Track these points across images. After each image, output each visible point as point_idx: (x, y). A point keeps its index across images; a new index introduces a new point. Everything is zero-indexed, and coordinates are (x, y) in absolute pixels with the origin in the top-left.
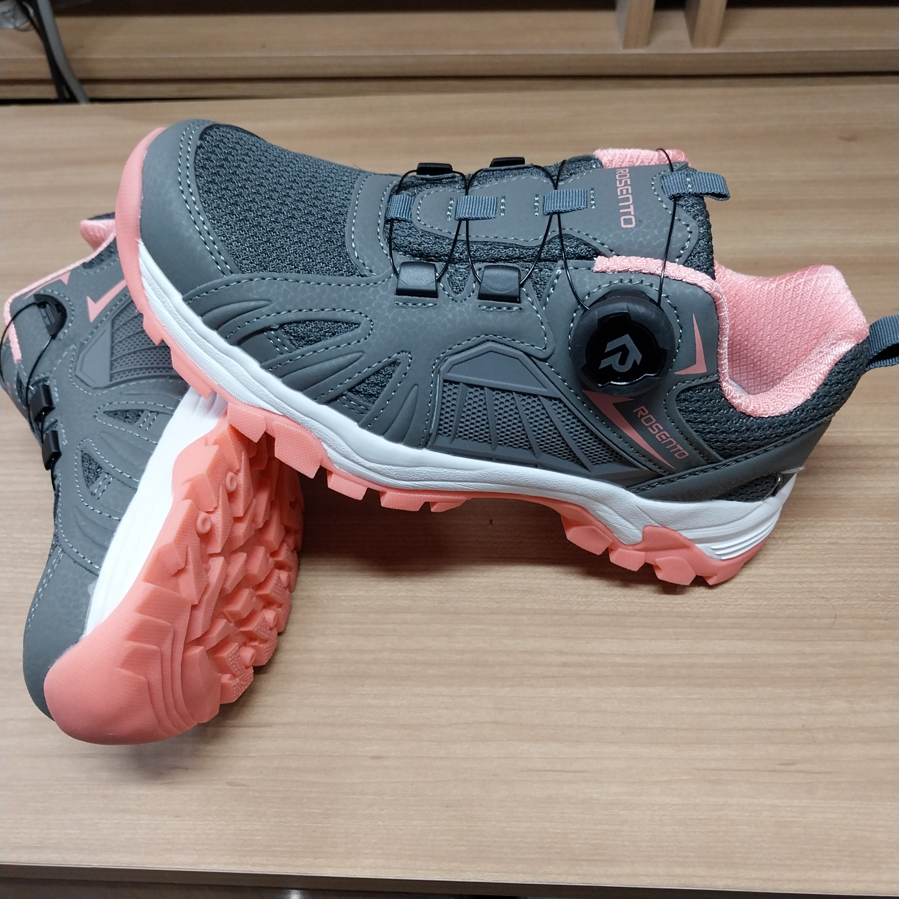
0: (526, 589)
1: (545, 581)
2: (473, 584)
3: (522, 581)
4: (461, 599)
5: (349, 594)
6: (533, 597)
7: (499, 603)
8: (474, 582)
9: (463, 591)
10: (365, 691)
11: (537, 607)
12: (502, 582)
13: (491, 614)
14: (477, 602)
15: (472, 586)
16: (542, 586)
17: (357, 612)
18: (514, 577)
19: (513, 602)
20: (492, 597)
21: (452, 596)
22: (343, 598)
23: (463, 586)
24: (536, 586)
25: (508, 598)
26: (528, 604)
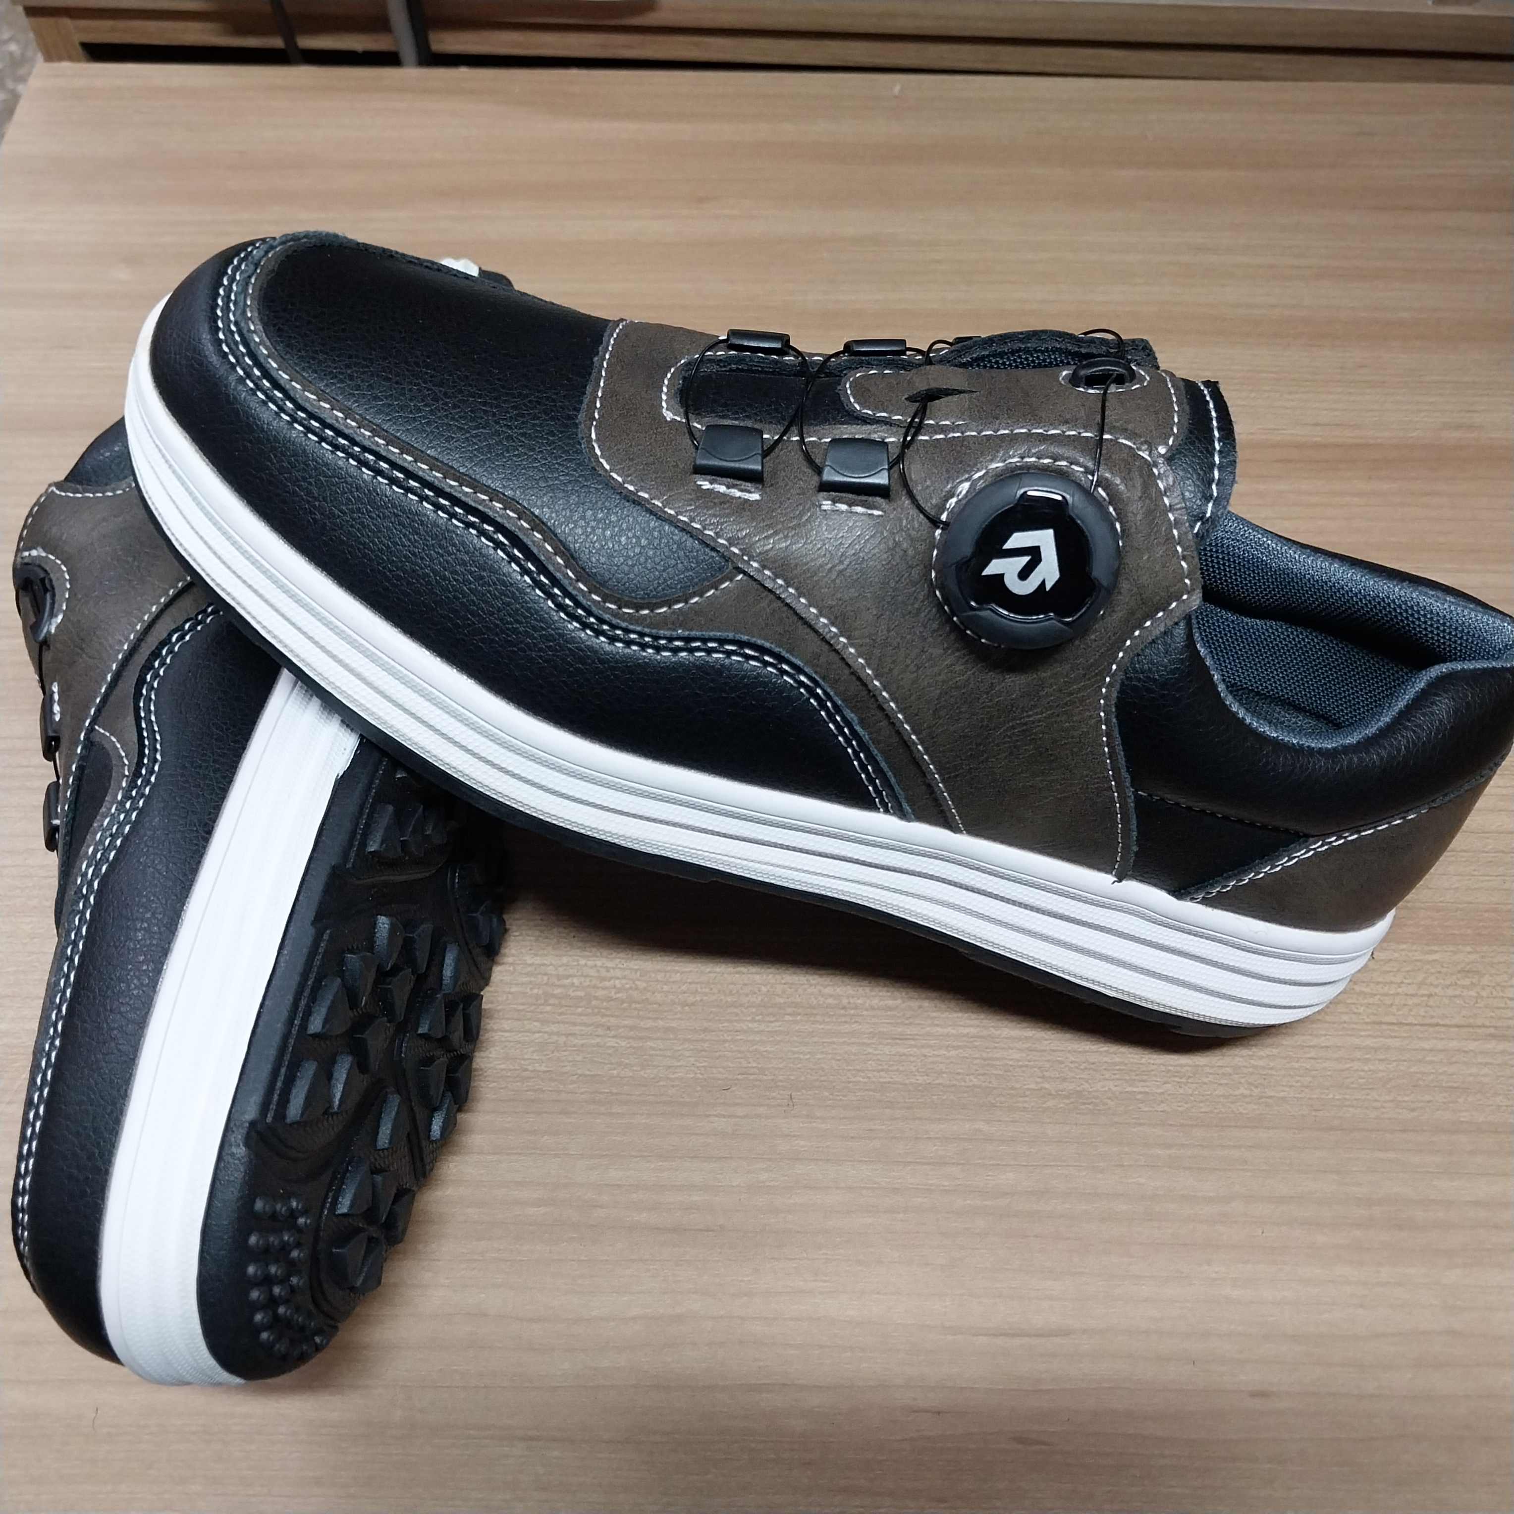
0: (1455, 1085)
1: (1486, 1070)
2: (1362, 1073)
3: (1445, 1069)
4: (1347, 1103)
5: (1147, 1090)
6: (1470, 1099)
7: (1413, 1110)
8: (1363, 1070)
9: (1348, 1088)
10: (1216, 1273)
11: (1481, 1120)
12: (1412, 1070)
13: (1404, 1131)
14: (1376, 1108)
15: (1361, 1078)
16: (1483, 1079)
17: (1171, 1125)
18: (1431, 1062)
19: (1438, 1110)
20: (1399, 1098)
21: (1331, 1096)
22: (1139, 1096)
23: (1346, 1078)
24: (1471, 1079)
25: (1428, 1102)
26: (1465, 1114)
